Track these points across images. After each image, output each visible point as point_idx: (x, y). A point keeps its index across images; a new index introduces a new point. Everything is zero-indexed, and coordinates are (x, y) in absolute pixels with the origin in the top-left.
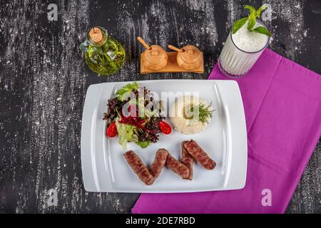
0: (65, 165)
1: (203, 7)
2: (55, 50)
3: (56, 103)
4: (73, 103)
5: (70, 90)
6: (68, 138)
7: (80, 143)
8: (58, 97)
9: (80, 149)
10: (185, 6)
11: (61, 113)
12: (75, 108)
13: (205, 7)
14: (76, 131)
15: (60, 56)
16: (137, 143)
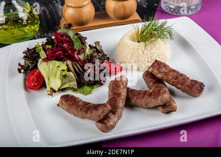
16: (74, 90)
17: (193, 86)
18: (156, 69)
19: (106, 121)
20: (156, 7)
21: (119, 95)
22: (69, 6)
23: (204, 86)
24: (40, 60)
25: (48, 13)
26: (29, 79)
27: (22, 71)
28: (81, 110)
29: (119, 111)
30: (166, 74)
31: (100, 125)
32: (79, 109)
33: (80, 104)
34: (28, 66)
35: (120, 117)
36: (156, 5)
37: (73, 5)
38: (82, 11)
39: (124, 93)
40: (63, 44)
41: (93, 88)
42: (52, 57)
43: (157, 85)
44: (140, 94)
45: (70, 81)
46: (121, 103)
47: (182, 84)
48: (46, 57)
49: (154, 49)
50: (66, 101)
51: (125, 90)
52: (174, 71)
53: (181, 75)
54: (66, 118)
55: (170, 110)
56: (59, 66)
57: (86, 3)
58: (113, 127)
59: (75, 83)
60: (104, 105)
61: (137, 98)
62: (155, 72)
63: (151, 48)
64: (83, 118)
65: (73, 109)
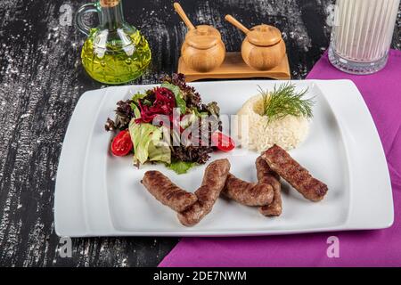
0: (19, 206)
1: (282, 12)
2: (29, 58)
3: (19, 122)
4: (52, 121)
5: (49, 105)
6: (33, 167)
7: (55, 173)
8: (24, 113)
9: (54, 182)
10: (254, 12)
11: (25, 134)
12: (54, 127)
13: (287, 12)
14: (49, 156)
15: (36, 65)
16: (167, 165)
17: (310, 187)
18: (270, 156)
19: (188, 214)
20: (322, 52)
21: (213, 183)
22: (189, 45)
23: (327, 189)
24: (133, 119)
25: (168, 40)
26: (115, 142)
27: (111, 129)
28: (164, 194)
29: (208, 203)
30: (282, 165)
31: (181, 216)
32: (163, 192)
33: (166, 186)
34: (120, 123)
35: (208, 211)
36: (323, 49)
37: (195, 45)
38: (204, 54)
39: (221, 182)
40: (163, 105)
41: (190, 166)
42: (146, 119)
43: (266, 177)
44: (240, 186)
45: (163, 153)
46: (214, 194)
47: (298, 183)
48: (140, 117)
49: (280, 127)
50: (151, 179)
51: (224, 179)
52: (293, 162)
53: (302, 170)
54: (147, 199)
55: (272, 213)
56: (151, 133)
57: (213, 43)
58: (195, 222)
59: (169, 157)
60: (188, 195)
61: (236, 191)
62: (269, 160)
63: (277, 126)
64: (164, 204)
65: (156, 191)
